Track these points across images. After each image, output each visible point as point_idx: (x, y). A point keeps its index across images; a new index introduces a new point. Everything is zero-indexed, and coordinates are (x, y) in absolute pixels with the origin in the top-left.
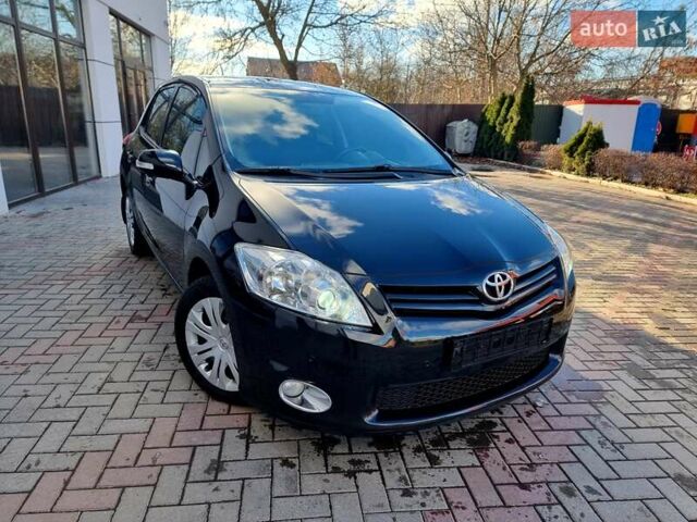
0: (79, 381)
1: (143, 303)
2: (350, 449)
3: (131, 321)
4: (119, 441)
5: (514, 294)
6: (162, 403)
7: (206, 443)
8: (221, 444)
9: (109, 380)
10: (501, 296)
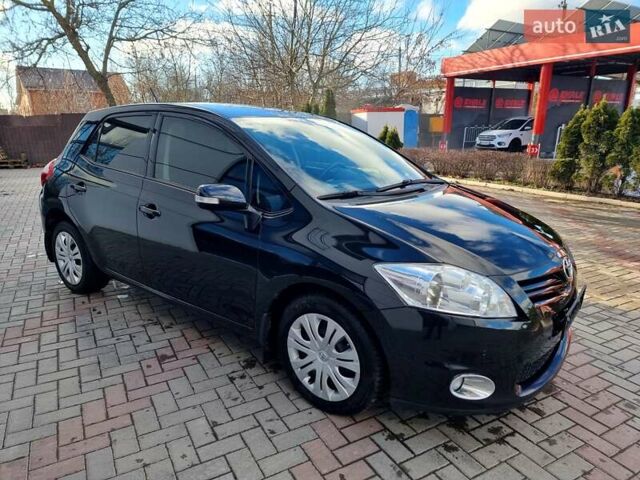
1: (151, 341)
3: (161, 362)
4: (293, 476)
6: (290, 430)
8: (382, 450)
9: (213, 424)
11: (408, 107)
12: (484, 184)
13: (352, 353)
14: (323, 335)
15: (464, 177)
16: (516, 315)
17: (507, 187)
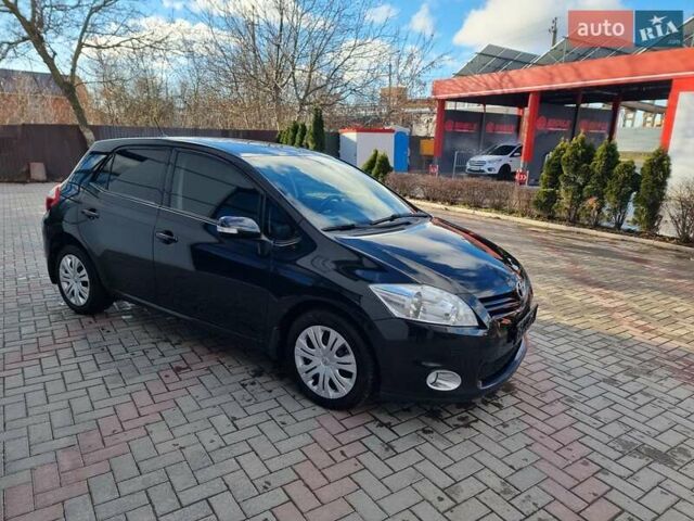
0: (209, 426)
1: (163, 356)
2: (451, 413)
3: (177, 372)
4: (303, 453)
6: (298, 422)
7: (362, 436)
8: (373, 434)
9: (232, 419)
11: (398, 128)
12: (471, 211)
13: (351, 358)
14: (326, 344)
15: (452, 204)
16: (476, 324)
17: (494, 215)
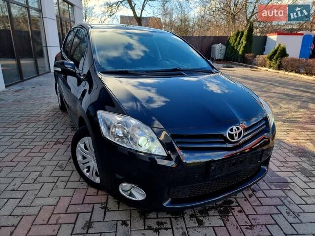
0: (26, 176)
1: (62, 135)
2: (157, 216)
3: (55, 144)
4: (41, 209)
5: (243, 137)
6: (65, 189)
7: (84, 211)
8: (92, 212)
9: (40, 176)
10: (236, 139)
11: (306, 33)
16: (164, 154)
